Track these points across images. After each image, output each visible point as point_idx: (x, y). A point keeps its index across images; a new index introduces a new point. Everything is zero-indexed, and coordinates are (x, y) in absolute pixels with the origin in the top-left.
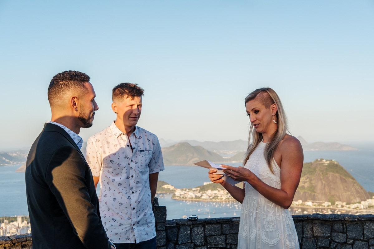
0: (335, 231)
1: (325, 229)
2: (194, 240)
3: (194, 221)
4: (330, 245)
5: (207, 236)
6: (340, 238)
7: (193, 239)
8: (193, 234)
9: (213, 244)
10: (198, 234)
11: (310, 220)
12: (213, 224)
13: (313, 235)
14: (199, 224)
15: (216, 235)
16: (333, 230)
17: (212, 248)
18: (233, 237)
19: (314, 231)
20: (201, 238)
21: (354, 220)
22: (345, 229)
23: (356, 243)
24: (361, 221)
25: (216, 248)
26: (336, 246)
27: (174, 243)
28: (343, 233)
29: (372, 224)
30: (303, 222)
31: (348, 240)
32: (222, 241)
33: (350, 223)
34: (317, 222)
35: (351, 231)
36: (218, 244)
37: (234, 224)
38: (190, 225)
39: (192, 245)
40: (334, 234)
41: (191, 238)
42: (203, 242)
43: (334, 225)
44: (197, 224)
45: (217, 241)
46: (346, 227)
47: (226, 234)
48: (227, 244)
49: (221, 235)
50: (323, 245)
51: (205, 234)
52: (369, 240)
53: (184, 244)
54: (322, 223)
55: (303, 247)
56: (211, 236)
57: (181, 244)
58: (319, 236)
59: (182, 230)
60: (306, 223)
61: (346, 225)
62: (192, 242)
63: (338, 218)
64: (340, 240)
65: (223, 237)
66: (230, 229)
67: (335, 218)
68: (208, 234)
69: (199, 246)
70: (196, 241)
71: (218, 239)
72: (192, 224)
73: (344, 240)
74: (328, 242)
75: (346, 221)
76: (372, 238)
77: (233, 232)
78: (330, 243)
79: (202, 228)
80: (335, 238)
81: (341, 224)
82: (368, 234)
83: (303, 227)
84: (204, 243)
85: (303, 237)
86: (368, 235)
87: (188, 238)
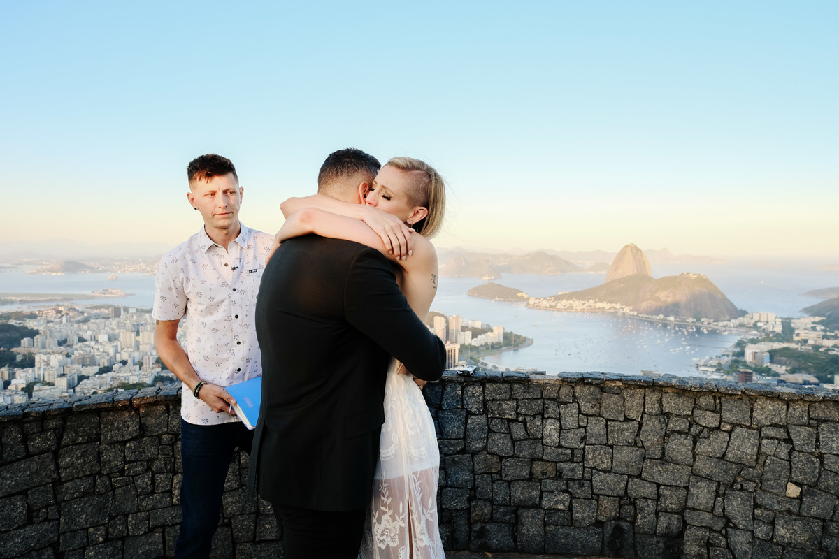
0: (700, 408)
1: (682, 403)
2: (467, 404)
3: (467, 376)
4: (689, 429)
5: (488, 401)
6: (710, 420)
7: (465, 402)
8: (465, 396)
9: (496, 412)
10: (474, 397)
11: (658, 386)
12: (497, 382)
13: (662, 411)
14: (476, 382)
15: (502, 400)
16: (696, 406)
17: (495, 418)
18: (529, 404)
19: (663, 405)
20: (478, 403)
21: (736, 393)
22: (719, 406)
23: (736, 431)
24: (748, 395)
25: (502, 419)
26: (701, 432)
27: (435, 408)
28: (713, 411)
29: (768, 402)
30: (645, 389)
31: (722, 424)
32: (511, 410)
33: (727, 397)
34: (669, 390)
35: (729, 410)
36: (505, 414)
37: (532, 384)
38: (460, 383)
39: (464, 413)
40: (697, 412)
41: (462, 402)
42: (481, 408)
43: (699, 398)
44: (473, 381)
45: (503, 409)
46: (720, 403)
47: (517, 399)
48: (518, 414)
49: (509, 400)
50: (678, 428)
51: (484, 397)
52: (761, 429)
53: (450, 410)
54: (677, 393)
55: (643, 428)
56: (493, 400)
57: (446, 410)
58: (672, 414)
59: (448, 389)
60: (651, 390)
61: (720, 399)
62: (463, 408)
63: (706, 388)
64: (709, 424)
65: (513, 404)
66: (524, 392)
67: (701, 387)
68: (488, 397)
69: (474, 414)
70: (470, 407)
71: (504, 406)
72: (465, 381)
73: (715, 424)
74: (688, 424)
75: (721, 393)
76: (768, 426)
77: (528, 396)
78: (691, 426)
79: (479, 388)
80: (699, 419)
81: (711, 397)
82: (759, 418)
83: (645, 396)
84: (483, 411)
85: (644, 413)
86: (760, 421)
87: (457, 401)
